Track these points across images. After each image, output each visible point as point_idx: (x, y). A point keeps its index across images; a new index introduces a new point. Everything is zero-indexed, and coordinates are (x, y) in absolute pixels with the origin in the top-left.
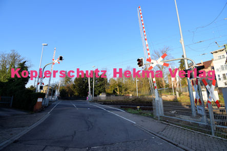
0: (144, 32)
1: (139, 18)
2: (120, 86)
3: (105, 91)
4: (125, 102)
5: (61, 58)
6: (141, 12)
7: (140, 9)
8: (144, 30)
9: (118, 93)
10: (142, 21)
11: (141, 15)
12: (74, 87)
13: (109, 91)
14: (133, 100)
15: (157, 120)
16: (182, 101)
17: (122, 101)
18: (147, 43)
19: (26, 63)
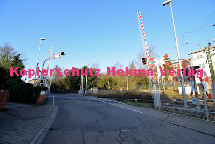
0: (144, 33)
1: (139, 20)
2: (110, 81)
3: (96, 86)
4: (117, 95)
5: (63, 54)
6: (140, 15)
7: (140, 12)
8: (144, 32)
9: (109, 87)
10: (141, 23)
11: (141, 18)
12: (66, 81)
13: (101, 85)
14: (126, 94)
15: (159, 110)
16: (168, 95)
17: (115, 94)
18: (146, 44)
19: (20, 57)
